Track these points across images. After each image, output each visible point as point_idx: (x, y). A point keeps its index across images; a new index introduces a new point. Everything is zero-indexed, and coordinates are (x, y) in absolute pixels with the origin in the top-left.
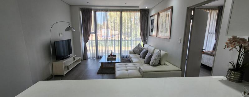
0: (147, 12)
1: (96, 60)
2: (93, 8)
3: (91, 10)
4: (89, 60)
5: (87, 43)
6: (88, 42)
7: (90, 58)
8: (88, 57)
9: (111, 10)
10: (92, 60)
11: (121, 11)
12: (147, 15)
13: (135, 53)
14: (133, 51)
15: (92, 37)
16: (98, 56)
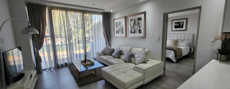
0: (109, 16)
1: (54, 71)
2: (46, 4)
3: (45, 7)
4: (45, 73)
5: (40, 50)
6: (41, 48)
7: (45, 70)
8: (43, 69)
9: (72, 10)
10: (49, 72)
11: (84, 12)
12: (109, 18)
13: (105, 55)
14: (103, 52)
15: (47, 42)
16: (58, 65)
